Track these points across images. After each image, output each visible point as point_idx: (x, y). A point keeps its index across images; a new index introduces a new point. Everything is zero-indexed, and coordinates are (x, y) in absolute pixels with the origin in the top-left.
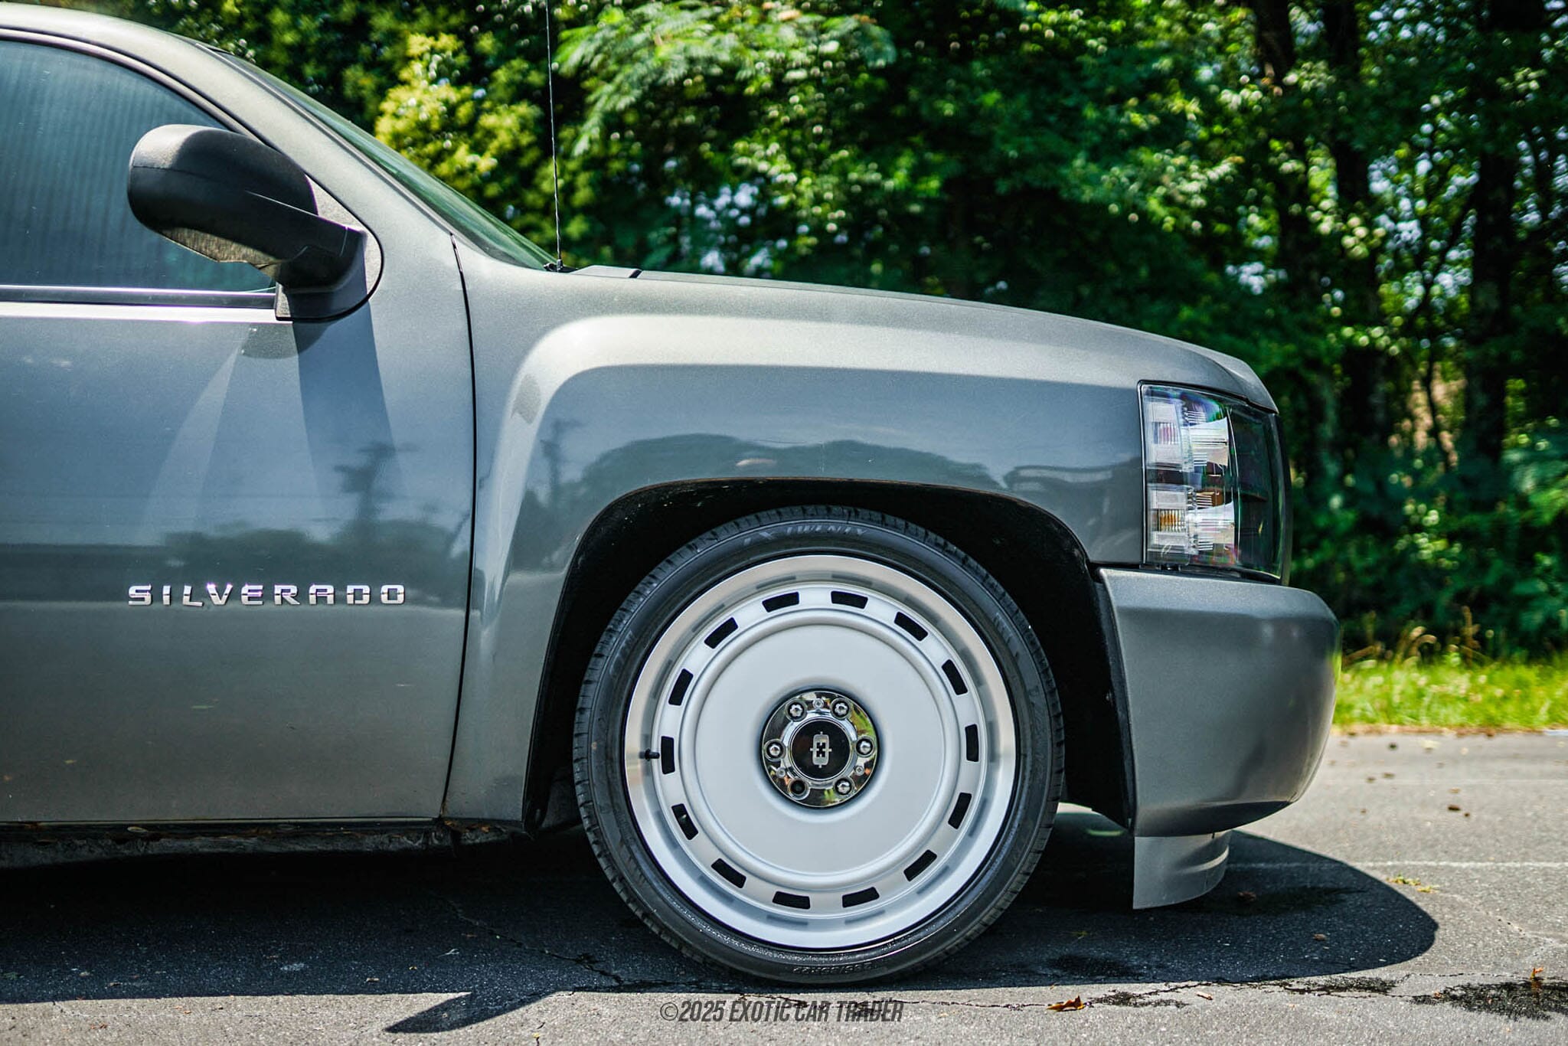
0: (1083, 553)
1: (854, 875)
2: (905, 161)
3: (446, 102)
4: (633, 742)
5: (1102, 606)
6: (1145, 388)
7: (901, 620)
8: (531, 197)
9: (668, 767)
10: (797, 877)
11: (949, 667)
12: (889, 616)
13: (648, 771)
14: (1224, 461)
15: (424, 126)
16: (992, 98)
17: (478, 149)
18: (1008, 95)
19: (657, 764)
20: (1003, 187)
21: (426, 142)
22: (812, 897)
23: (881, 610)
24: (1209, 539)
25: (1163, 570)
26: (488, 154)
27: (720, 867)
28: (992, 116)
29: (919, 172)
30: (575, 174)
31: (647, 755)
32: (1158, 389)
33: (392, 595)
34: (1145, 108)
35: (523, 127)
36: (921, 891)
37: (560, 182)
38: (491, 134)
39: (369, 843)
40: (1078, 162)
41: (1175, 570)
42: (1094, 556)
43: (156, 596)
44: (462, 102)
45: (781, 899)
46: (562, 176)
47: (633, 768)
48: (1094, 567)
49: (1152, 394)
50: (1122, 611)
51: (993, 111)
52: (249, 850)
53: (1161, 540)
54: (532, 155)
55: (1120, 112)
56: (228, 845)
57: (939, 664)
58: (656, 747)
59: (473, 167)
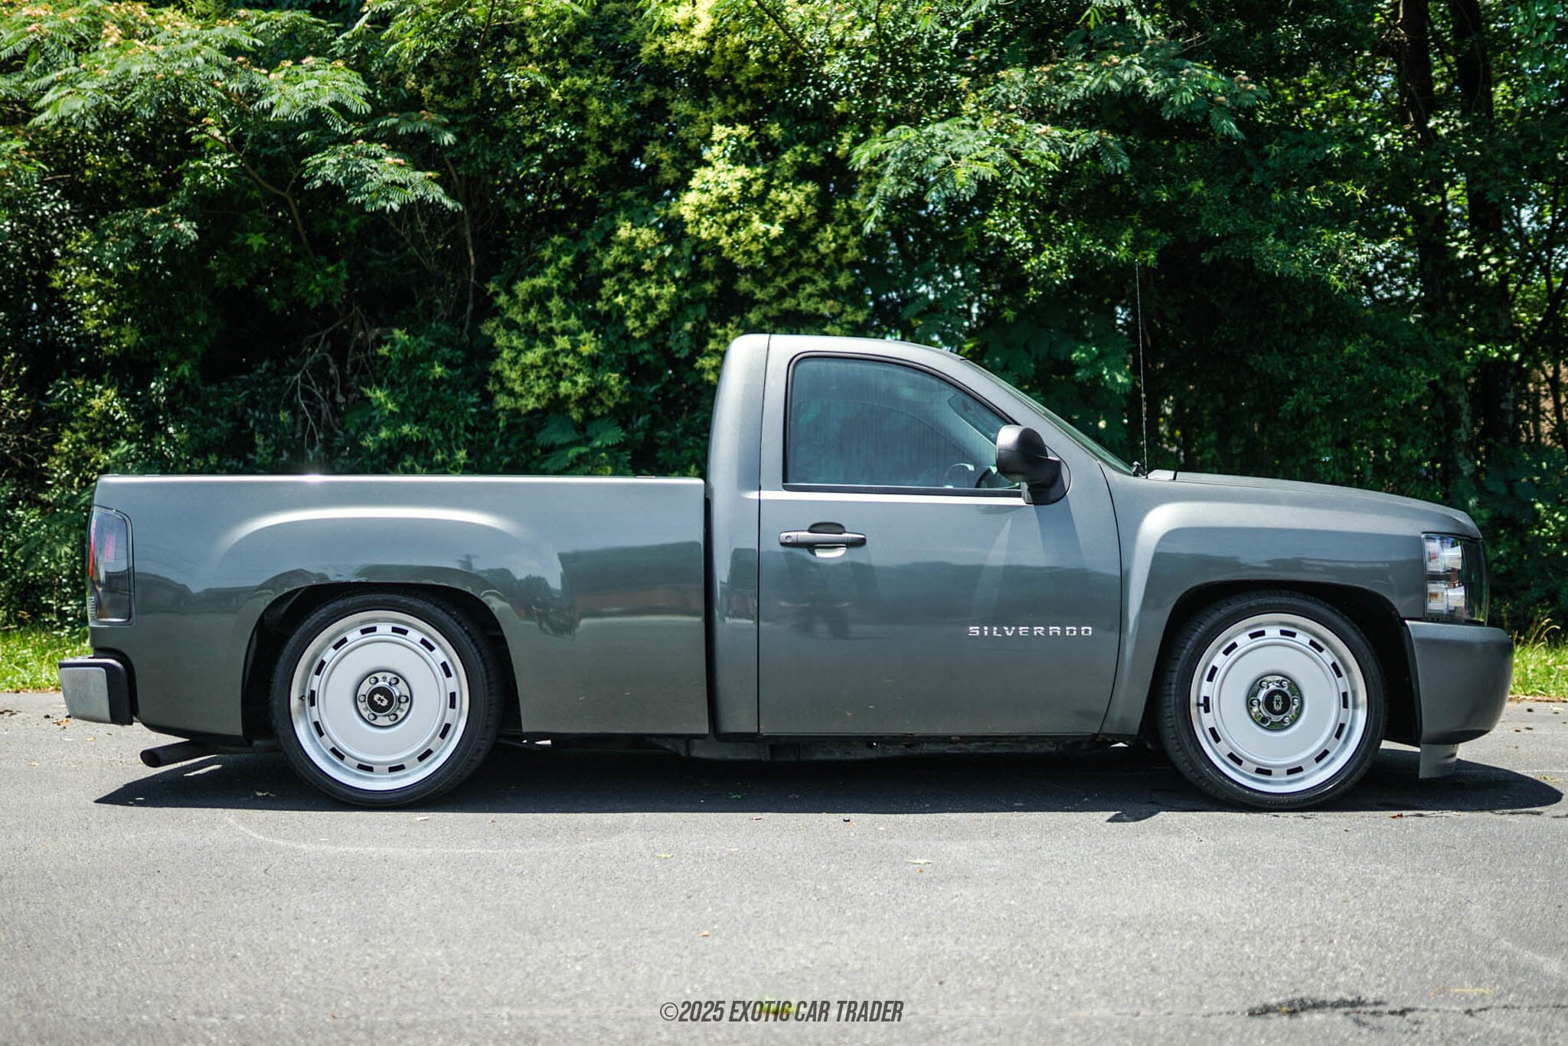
0: (1398, 613)
1: (1292, 760)
2: (1127, 236)
3: (743, 179)
4: (1193, 699)
5: (1406, 638)
6: (1423, 536)
7: (1312, 643)
8: (807, 255)
9: (1207, 710)
10: (1266, 761)
11: (1334, 665)
12: (1307, 641)
13: (1199, 712)
14: (1459, 567)
15: (725, 199)
16: (1197, 186)
17: (767, 218)
18: (1210, 183)
19: (1202, 709)
20: (1206, 258)
21: (725, 212)
22: (1273, 770)
23: (1303, 639)
24: (1453, 604)
25: (1433, 621)
26: (777, 225)
27: (1231, 756)
28: (1199, 201)
29: (1137, 246)
30: (846, 238)
31: (1199, 705)
32: (1430, 536)
33: (1087, 631)
34: (1321, 193)
35: (808, 201)
36: (1322, 768)
37: (833, 245)
38: (779, 206)
39: (1030, 748)
40: (1270, 241)
41: (1438, 621)
42: (1402, 615)
43: (981, 631)
44: (755, 179)
45: (1259, 771)
46: (835, 240)
47: (1193, 710)
48: (1402, 620)
49: (1428, 538)
50: (1417, 640)
51: (1198, 196)
52: (971, 752)
53: (1434, 606)
54: (811, 223)
55: (1301, 195)
56: (960, 749)
57: (1330, 663)
58: (1202, 701)
59: (766, 233)
